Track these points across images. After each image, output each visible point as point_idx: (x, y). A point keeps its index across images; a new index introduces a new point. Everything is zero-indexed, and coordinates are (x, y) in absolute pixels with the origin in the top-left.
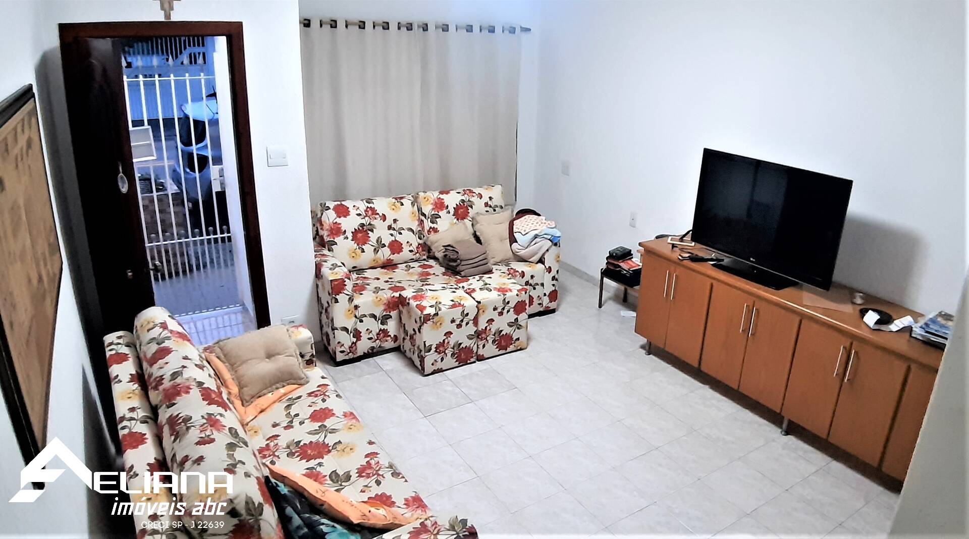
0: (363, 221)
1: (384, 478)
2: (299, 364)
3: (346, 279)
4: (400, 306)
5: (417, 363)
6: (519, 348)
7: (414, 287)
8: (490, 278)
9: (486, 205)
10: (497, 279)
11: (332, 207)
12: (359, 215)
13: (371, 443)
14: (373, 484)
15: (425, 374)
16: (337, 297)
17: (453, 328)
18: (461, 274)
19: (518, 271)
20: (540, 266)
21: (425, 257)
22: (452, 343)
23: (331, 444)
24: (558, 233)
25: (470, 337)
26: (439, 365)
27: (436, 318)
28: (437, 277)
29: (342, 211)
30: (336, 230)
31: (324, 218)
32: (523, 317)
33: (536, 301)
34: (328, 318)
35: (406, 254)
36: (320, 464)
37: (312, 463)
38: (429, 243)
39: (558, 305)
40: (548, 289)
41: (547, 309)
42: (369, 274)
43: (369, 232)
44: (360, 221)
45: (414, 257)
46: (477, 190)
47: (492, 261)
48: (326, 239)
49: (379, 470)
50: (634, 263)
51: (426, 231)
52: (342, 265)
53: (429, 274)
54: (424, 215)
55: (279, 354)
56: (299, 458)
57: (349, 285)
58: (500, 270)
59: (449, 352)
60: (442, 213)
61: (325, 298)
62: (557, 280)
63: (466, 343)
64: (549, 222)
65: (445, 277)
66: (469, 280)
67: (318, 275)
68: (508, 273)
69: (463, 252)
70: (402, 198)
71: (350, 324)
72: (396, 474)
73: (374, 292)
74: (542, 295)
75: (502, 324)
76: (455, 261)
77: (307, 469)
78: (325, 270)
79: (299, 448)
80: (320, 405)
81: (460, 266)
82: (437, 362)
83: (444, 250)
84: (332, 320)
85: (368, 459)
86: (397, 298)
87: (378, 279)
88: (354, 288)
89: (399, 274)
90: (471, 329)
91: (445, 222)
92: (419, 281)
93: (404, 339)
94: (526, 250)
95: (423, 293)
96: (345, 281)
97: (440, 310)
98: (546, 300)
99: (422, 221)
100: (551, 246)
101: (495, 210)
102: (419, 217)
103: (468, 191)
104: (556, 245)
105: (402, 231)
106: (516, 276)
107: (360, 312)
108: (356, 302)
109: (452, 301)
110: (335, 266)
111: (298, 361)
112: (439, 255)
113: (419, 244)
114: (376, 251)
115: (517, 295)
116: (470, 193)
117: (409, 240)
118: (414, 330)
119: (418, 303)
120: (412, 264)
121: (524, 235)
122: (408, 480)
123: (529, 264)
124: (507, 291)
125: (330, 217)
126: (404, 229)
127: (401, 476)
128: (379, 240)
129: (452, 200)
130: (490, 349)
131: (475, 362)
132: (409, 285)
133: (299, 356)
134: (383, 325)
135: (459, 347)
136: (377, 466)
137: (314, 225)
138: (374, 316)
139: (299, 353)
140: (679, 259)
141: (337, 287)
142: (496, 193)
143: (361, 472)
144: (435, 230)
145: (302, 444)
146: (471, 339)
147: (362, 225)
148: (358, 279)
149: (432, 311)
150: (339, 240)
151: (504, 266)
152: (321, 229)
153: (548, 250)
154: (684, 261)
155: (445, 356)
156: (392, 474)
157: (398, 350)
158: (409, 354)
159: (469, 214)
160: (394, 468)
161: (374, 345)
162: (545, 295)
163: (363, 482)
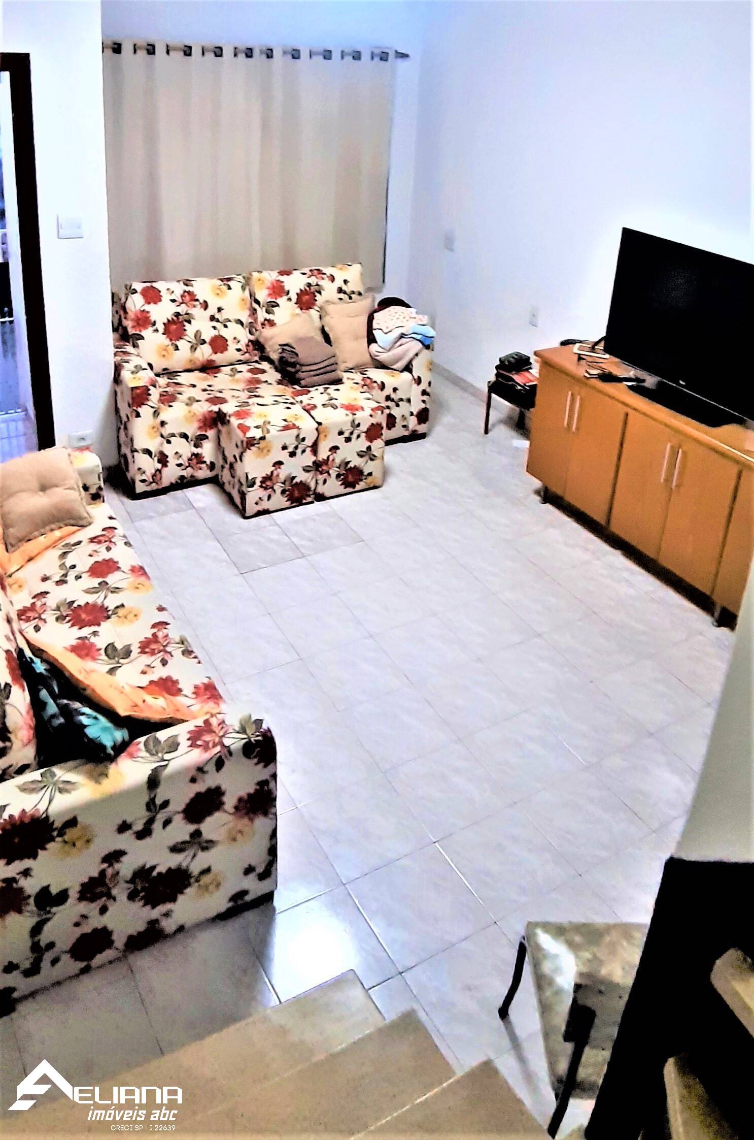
0: (179, 310)
1: (172, 656)
2: (82, 499)
3: (151, 387)
4: (219, 424)
5: (238, 500)
6: (372, 486)
7: (239, 399)
8: (338, 390)
9: (340, 290)
10: (347, 392)
11: (139, 290)
12: (173, 301)
13: (161, 609)
14: (157, 664)
15: (247, 515)
16: (139, 410)
17: (284, 456)
18: (300, 384)
19: (375, 382)
20: (406, 375)
21: (257, 358)
22: (282, 477)
23: (111, 607)
24: (431, 332)
25: (306, 470)
26: (265, 505)
27: (263, 443)
28: (270, 385)
29: (152, 296)
30: (144, 320)
31: (129, 305)
32: (377, 445)
33: (399, 422)
34: (126, 435)
35: (231, 354)
36: (95, 633)
37: (86, 631)
38: (261, 340)
39: (430, 430)
40: (416, 407)
41: (415, 433)
42: (184, 378)
43: (186, 324)
44: (174, 308)
45: (242, 358)
46: (328, 271)
47: (343, 366)
48: (131, 331)
49: (166, 646)
50: (533, 376)
51: (259, 324)
52: (147, 367)
53: (259, 381)
54: (257, 302)
55: (56, 486)
56: (69, 624)
57: (155, 394)
58: (353, 379)
59: (278, 488)
60: (282, 301)
61: (124, 410)
62: (428, 394)
63: (302, 477)
64: (420, 316)
65: (280, 386)
66: (309, 391)
67: (117, 380)
68: (363, 383)
69: (304, 354)
70: (229, 279)
71: (154, 444)
72: (187, 652)
73: (187, 404)
74: (407, 414)
75: (349, 453)
76: (293, 365)
77: (79, 638)
78: (126, 374)
79: (72, 610)
80: (103, 555)
81: (300, 373)
82: (262, 500)
83: (280, 351)
84: (132, 440)
85: (155, 630)
86: (215, 412)
87: (194, 386)
88: (162, 398)
89: (221, 381)
90: (308, 459)
91: (286, 311)
92: (246, 391)
93: (223, 467)
94: (390, 353)
95: (248, 408)
96: (149, 390)
97: (268, 432)
98: (412, 422)
99: (255, 310)
100: (420, 351)
101: (350, 298)
102: (251, 304)
103: (316, 272)
104: (427, 347)
105: (228, 324)
106: (373, 388)
107: (166, 431)
108: (163, 417)
109: (285, 420)
110: (138, 368)
111: (80, 495)
112: (275, 356)
113: (250, 341)
114: (193, 348)
115: (371, 416)
116: (319, 274)
117: (237, 336)
118: (235, 456)
119: (241, 421)
120: (239, 367)
121: (386, 333)
122: (202, 661)
123: (392, 372)
124: (357, 410)
125: (136, 303)
126: (230, 321)
127: (193, 655)
128: (197, 334)
129: (295, 283)
130: (333, 485)
131: (312, 502)
132: (233, 396)
133: (81, 489)
134: (197, 448)
135: (292, 482)
136: (166, 640)
137: (117, 312)
138: (184, 436)
139: (81, 485)
140: (586, 376)
141: (140, 396)
142: (353, 275)
143: (146, 647)
144: (271, 323)
145: (75, 605)
146: (308, 471)
147: (177, 314)
148: (168, 385)
149: (258, 434)
150: (147, 333)
151: (359, 374)
152: (125, 318)
153: (417, 355)
154: (593, 380)
155: (272, 494)
156: (183, 653)
157: (214, 481)
158: (228, 488)
159: (317, 302)
160: (185, 643)
161: (184, 473)
162: (412, 414)
163: (146, 659)
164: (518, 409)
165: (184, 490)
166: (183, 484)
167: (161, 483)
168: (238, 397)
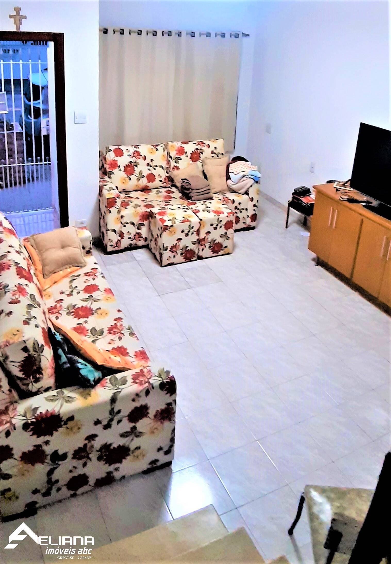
0: (132, 160)
1: (124, 336)
2: (81, 253)
3: (117, 198)
4: (150, 218)
5: (158, 257)
6: (227, 253)
7: (160, 206)
8: (210, 203)
9: (212, 152)
10: (215, 204)
11: (112, 150)
12: (129, 155)
13: (119, 311)
14: (117, 339)
15: (163, 265)
16: (111, 209)
17: (182, 236)
18: (191, 199)
19: (230, 199)
20: (246, 196)
21: (169, 185)
22: (181, 246)
23: (94, 309)
24: (259, 175)
25: (194, 243)
26: (172, 260)
27: (172, 228)
28: (176, 199)
29: (119, 153)
30: (114, 165)
31: (107, 157)
32: (230, 232)
33: (241, 221)
34: (104, 222)
35: (157, 183)
36: (86, 322)
37: (82, 320)
38: (172, 176)
39: (257, 225)
40: (250, 213)
41: (250, 226)
42: (133, 194)
43: (135, 167)
44: (129, 159)
45: (162, 185)
46: (207, 142)
47: (213, 191)
48: (108, 170)
49: (121, 330)
50: (311, 198)
51: (171, 168)
52: (116, 188)
53: (171, 197)
54: (171, 157)
55: (69, 246)
56: (73, 316)
57: (119, 202)
58: (218, 198)
59: (179, 252)
60: (183, 157)
61: (103, 209)
62: (257, 207)
63: (191, 247)
64: (253, 166)
65: (181, 200)
66: (196, 203)
67: (100, 194)
68: (224, 200)
69: (194, 184)
70: (157, 145)
71: (117, 227)
72: (132, 334)
73: (134, 208)
74: (246, 217)
75: (216, 235)
76: (188, 189)
77: (78, 324)
78: (105, 191)
79: (75, 309)
80: (91, 282)
81: (191, 194)
82: (170, 258)
83: (182, 182)
84: (107, 225)
85: (116, 322)
86: (149, 212)
87: (138, 198)
88: (122, 204)
89: (152, 196)
90: (195, 238)
91: (185, 162)
92: (164, 202)
93: (151, 240)
94: (237, 185)
95: (165, 210)
96: (116, 199)
97: (175, 223)
98: (248, 221)
99: (170, 161)
100: (253, 184)
101: (218, 156)
102: (168, 158)
103: (200, 143)
104: (257, 182)
105: (156, 168)
106: (229, 202)
107: (124, 220)
108: (123, 213)
109: (183, 217)
110: (111, 189)
111: (81, 251)
112: (179, 185)
113: (166, 176)
114: (138, 180)
115: (227, 217)
116: (202, 143)
117: (160, 174)
118: (158, 235)
119: (161, 217)
120: (161, 190)
121: (235, 175)
122: (139, 339)
123: (238, 195)
124: (220, 213)
125: (111, 156)
126: (157, 166)
127: (135, 336)
128: (141, 173)
129: (190, 148)
130: (207, 252)
131: (196, 260)
132: (158, 204)
133: (82, 249)
134: (138, 230)
135: (186, 249)
136: (121, 327)
137: (101, 160)
138: (133, 223)
139: (81, 246)
140: (340, 199)
141: (111, 203)
142: (219, 145)
143: (111, 330)
144: (177, 168)
145: (76, 307)
146: (195, 244)
147: (131, 162)
148: (125, 197)
149: (169, 224)
150: (116, 171)
151: (221, 195)
152: (106, 164)
153: (251, 186)
154: (344, 201)
155: (176, 255)
156: (130, 334)
157: (147, 247)
158: (153, 251)
159: (200, 158)
160: (131, 329)
161: (132, 242)
162: (248, 216)
163: (111, 337)
164: (303, 216)
165: (131, 251)
166: (131, 248)
167: (120, 247)
168: (160, 205)
